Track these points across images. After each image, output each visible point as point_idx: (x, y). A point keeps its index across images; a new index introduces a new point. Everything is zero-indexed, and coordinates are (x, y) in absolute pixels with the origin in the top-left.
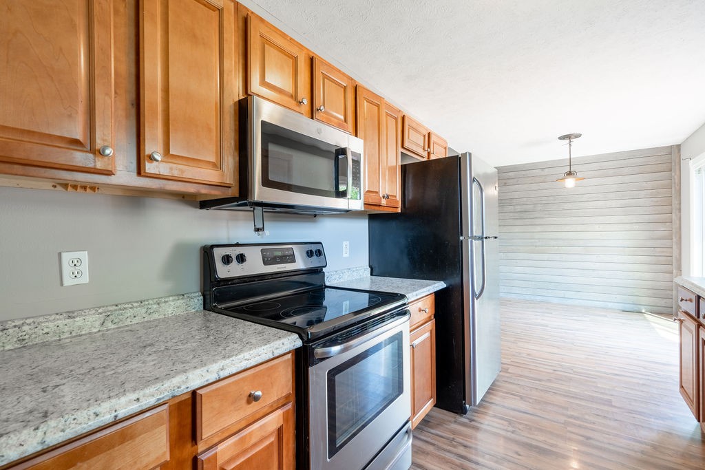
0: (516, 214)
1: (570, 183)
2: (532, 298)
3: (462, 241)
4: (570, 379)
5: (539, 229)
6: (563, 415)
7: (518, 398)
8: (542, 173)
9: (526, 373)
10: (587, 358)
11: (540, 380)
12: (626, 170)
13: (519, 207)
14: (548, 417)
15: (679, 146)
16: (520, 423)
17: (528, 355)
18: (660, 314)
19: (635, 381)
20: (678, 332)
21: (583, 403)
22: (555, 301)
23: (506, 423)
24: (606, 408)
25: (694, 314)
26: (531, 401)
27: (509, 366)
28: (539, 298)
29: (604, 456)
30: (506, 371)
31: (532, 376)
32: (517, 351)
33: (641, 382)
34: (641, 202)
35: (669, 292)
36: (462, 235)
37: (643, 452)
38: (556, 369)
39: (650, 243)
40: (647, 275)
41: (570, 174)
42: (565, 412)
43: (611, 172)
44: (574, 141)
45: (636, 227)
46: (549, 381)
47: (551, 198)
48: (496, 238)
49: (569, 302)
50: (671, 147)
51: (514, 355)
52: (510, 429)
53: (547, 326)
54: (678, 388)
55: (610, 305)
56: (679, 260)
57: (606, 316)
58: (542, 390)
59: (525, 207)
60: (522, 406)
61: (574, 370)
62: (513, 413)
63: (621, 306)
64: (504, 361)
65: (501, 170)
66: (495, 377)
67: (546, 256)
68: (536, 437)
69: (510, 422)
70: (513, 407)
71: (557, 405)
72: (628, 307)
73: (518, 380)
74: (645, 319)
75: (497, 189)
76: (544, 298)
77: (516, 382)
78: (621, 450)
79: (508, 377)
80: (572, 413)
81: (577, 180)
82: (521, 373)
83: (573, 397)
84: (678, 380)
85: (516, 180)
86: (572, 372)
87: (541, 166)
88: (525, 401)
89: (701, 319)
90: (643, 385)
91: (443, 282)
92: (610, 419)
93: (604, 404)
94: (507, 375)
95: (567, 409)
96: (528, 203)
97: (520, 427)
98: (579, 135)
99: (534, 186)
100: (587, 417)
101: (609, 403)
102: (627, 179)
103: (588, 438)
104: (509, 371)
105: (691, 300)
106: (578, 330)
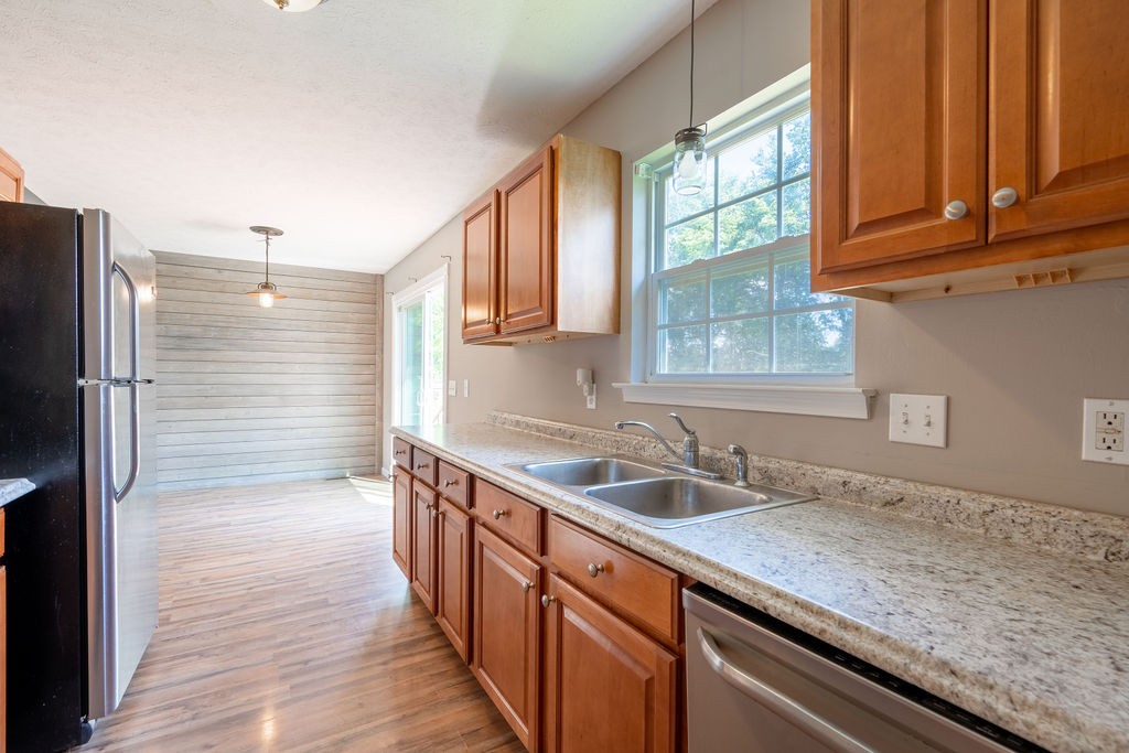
0: (172, 341)
1: (266, 299)
2: (199, 484)
3: (82, 390)
4: (273, 592)
5: (211, 367)
6: (270, 648)
7: (196, 657)
8: (218, 276)
9: (205, 611)
10: (292, 555)
11: (228, 613)
12: (331, 295)
13: (176, 328)
14: (248, 663)
15: (382, 276)
16: (205, 696)
17: (204, 579)
18: (363, 475)
19: (348, 563)
20: (392, 495)
21: (295, 618)
22: (238, 482)
23: (179, 710)
24: (323, 612)
25: (407, 467)
26: (217, 652)
27: (170, 612)
28: (209, 484)
29: (327, 674)
30: (165, 621)
31: (214, 611)
32: (182, 580)
33: (356, 562)
34: (347, 337)
35: (371, 447)
36: (82, 375)
37: (366, 645)
38: (251, 585)
39: (356, 390)
40: (354, 430)
41: (266, 286)
42: (273, 642)
43: (315, 293)
44: (274, 239)
45: (342, 369)
46: (244, 607)
47: (233, 319)
48: (149, 382)
49: (259, 480)
50: (376, 275)
51: (177, 590)
52: (189, 714)
53: (229, 525)
54: (391, 553)
55: (311, 474)
56: (381, 409)
57: (308, 491)
58: (233, 627)
59: (187, 329)
60: (204, 666)
61: (278, 577)
62: (188, 687)
63: (323, 474)
64: (162, 605)
65: (162, 258)
66: (148, 641)
67: (223, 413)
68: (234, 703)
69: (186, 705)
70: (189, 675)
71: (260, 639)
72: (333, 473)
73: (192, 627)
74: (351, 485)
75: (155, 292)
76: (220, 481)
77: (188, 633)
78: (345, 655)
79: (169, 632)
80: (282, 640)
81: (277, 297)
82: (194, 615)
83: (281, 616)
84: (391, 546)
85: (171, 279)
86: (273, 581)
87: (220, 266)
88: (208, 656)
89: (416, 472)
90: (358, 564)
91: (25, 480)
92: (328, 624)
93: (321, 608)
94: (170, 627)
95: (274, 637)
96: (194, 323)
97: (206, 702)
98: (281, 233)
99: (204, 296)
100: (302, 635)
101: (325, 604)
102: (333, 305)
103: (306, 662)
104: (172, 620)
105: (404, 452)
106: (274, 519)
